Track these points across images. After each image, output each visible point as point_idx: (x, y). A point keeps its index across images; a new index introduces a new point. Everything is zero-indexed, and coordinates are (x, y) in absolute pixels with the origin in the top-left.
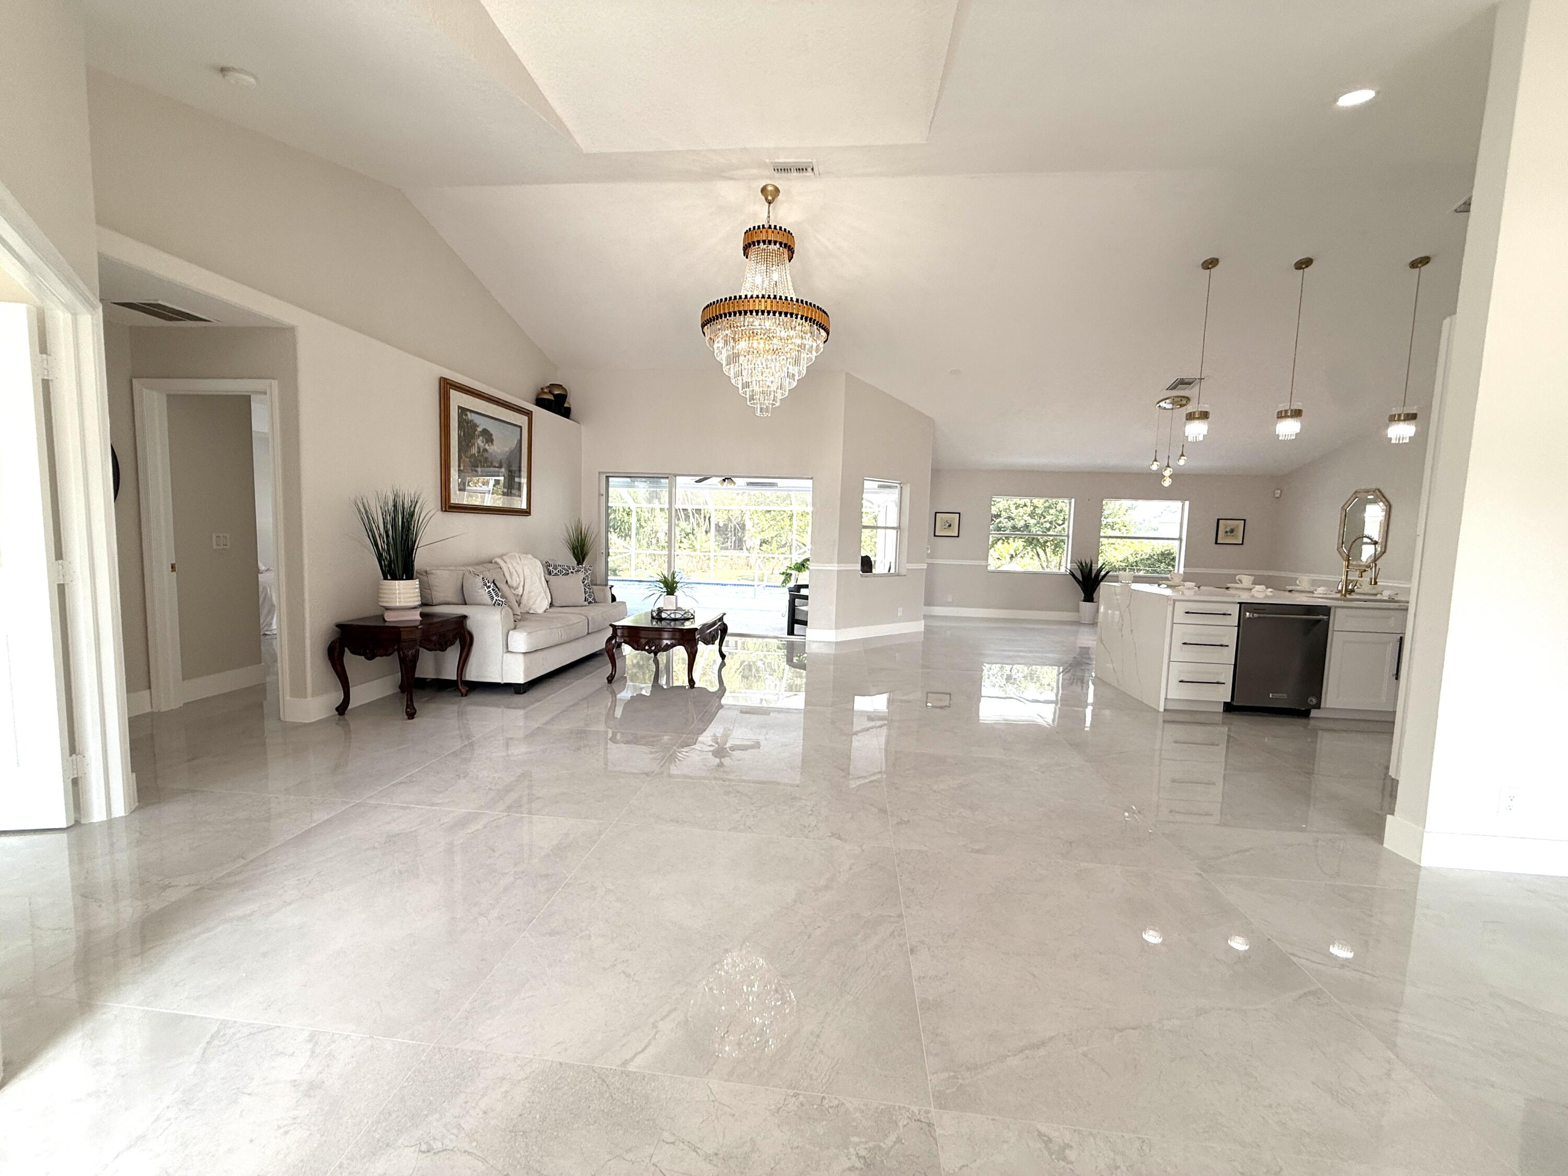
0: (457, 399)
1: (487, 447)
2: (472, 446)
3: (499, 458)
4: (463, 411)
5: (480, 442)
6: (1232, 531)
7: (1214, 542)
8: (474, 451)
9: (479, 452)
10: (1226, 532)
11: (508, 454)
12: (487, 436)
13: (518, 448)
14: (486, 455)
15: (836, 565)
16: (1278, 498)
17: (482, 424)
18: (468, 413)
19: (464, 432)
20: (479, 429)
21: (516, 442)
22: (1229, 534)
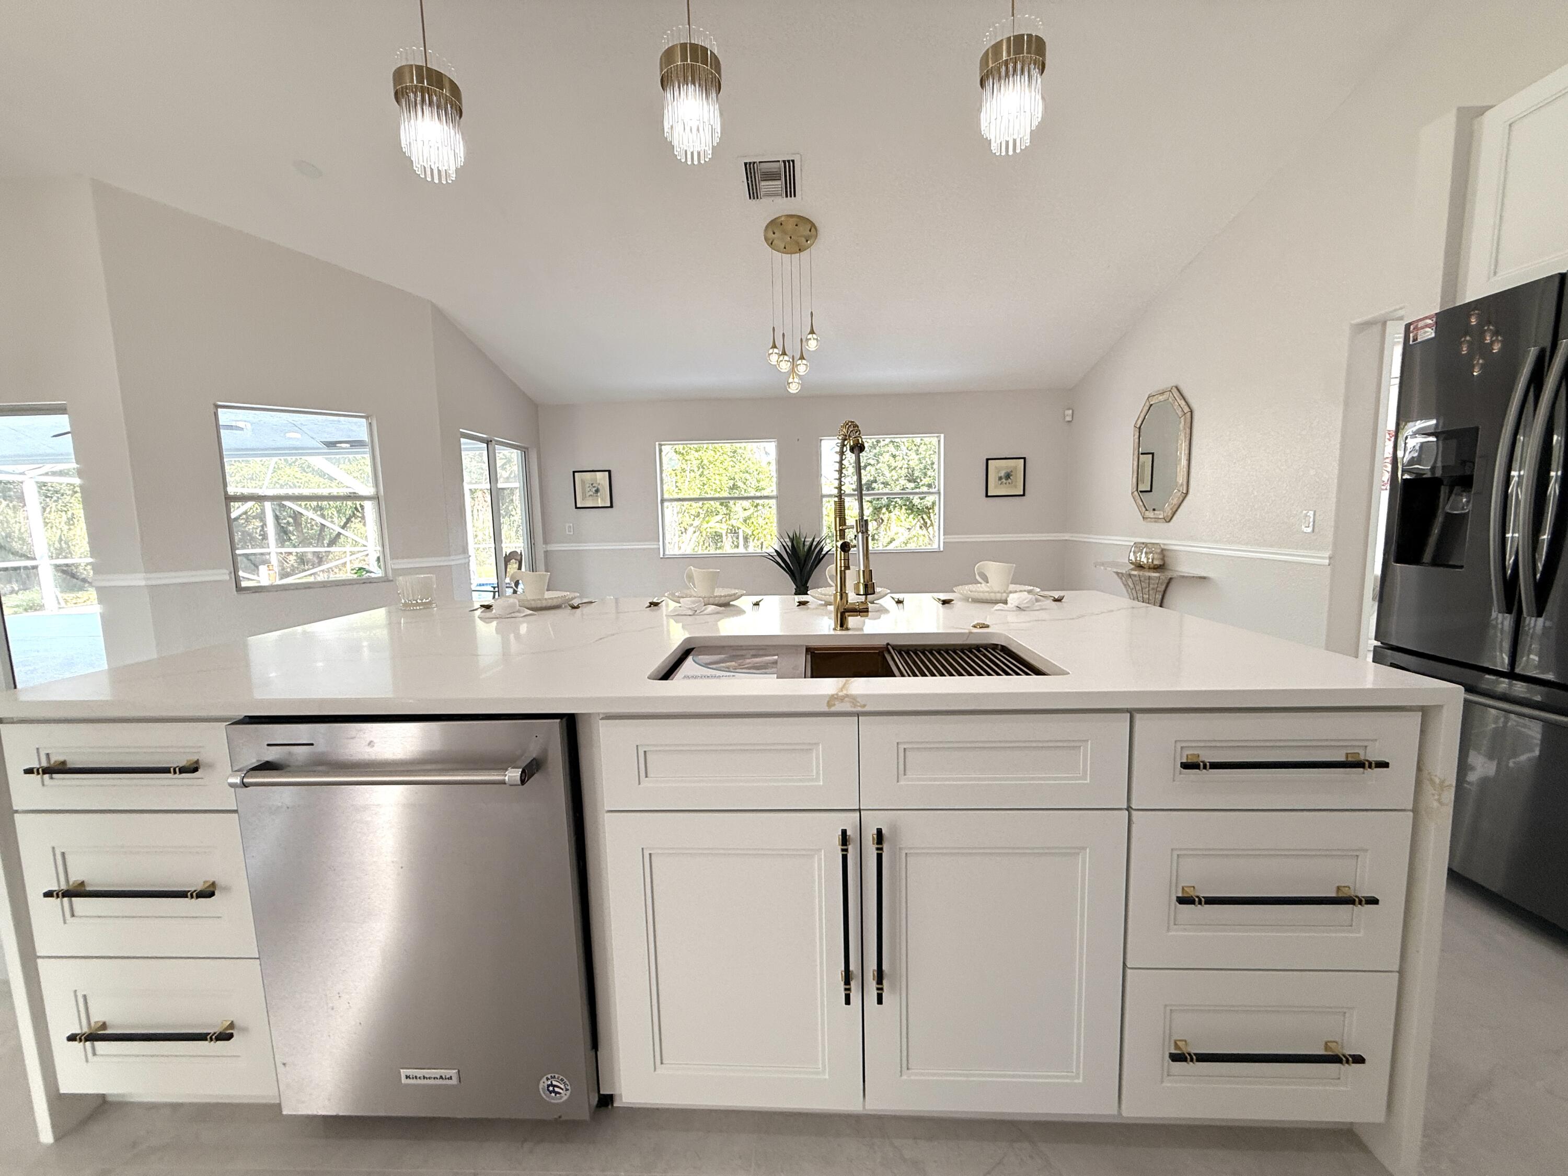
6: (1008, 476)
7: (985, 494)
10: (1000, 478)
15: (142, 575)
16: (1069, 422)
22: (1004, 480)
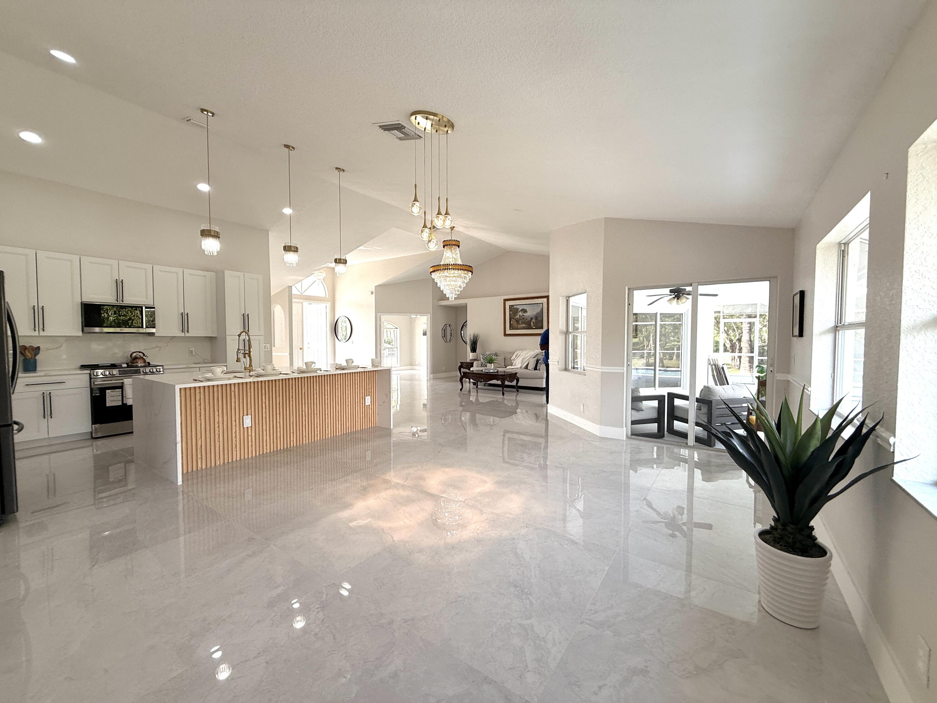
0: (508, 304)
1: (524, 314)
2: (516, 315)
3: (531, 317)
4: (511, 307)
5: (520, 313)
8: (518, 317)
9: (520, 316)
11: (535, 315)
12: (524, 311)
13: (541, 311)
14: (523, 317)
17: (520, 308)
18: (514, 306)
19: (513, 312)
20: (519, 310)
21: (540, 309)
